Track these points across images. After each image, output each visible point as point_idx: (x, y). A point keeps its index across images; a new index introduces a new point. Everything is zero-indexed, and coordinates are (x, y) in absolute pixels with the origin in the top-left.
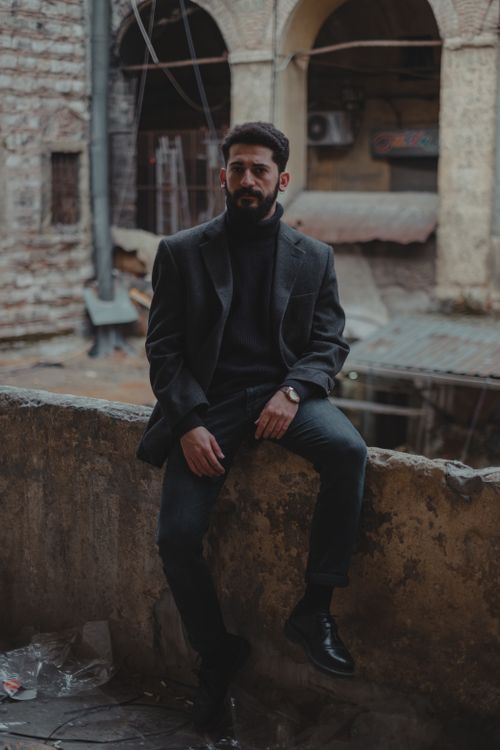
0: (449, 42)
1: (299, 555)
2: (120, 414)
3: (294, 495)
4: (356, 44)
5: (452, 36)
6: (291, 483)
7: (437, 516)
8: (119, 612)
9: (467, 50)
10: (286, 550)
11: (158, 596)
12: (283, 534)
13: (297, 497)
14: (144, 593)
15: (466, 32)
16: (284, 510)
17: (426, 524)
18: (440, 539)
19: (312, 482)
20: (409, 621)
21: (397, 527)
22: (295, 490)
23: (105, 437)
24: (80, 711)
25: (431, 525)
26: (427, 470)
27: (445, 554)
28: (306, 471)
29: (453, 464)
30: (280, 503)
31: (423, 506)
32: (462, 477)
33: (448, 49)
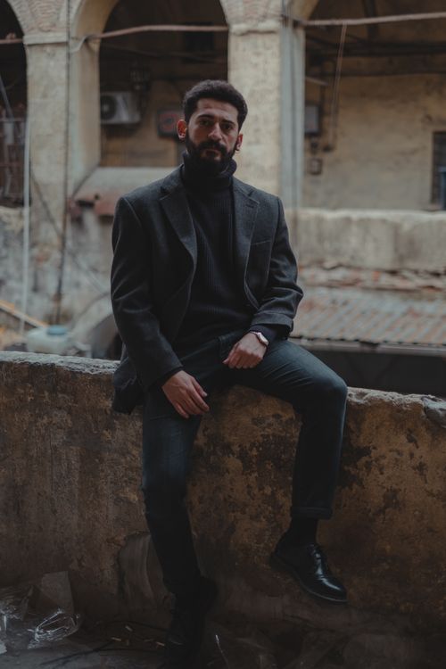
0: (236, 28)
1: (273, 493)
2: (79, 367)
3: (268, 436)
4: (146, 28)
5: (238, 22)
6: (265, 425)
7: (417, 447)
8: (79, 561)
9: (253, 36)
10: (260, 490)
11: (122, 543)
12: (256, 474)
13: (271, 438)
14: (108, 541)
15: (251, 18)
16: (258, 451)
17: (406, 456)
18: (421, 468)
19: (286, 422)
20: (388, 547)
21: (377, 460)
22: (269, 431)
23: (64, 391)
24: (57, 660)
25: (412, 455)
26: (405, 405)
27: (426, 482)
28: (280, 412)
29: (429, 398)
30: (253, 445)
31: (403, 438)
32: (441, 409)
33: (234, 34)
